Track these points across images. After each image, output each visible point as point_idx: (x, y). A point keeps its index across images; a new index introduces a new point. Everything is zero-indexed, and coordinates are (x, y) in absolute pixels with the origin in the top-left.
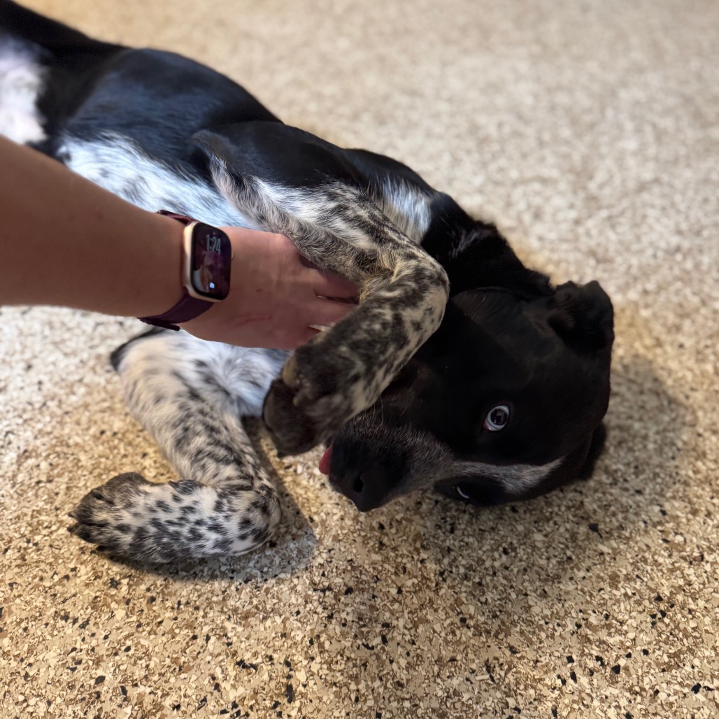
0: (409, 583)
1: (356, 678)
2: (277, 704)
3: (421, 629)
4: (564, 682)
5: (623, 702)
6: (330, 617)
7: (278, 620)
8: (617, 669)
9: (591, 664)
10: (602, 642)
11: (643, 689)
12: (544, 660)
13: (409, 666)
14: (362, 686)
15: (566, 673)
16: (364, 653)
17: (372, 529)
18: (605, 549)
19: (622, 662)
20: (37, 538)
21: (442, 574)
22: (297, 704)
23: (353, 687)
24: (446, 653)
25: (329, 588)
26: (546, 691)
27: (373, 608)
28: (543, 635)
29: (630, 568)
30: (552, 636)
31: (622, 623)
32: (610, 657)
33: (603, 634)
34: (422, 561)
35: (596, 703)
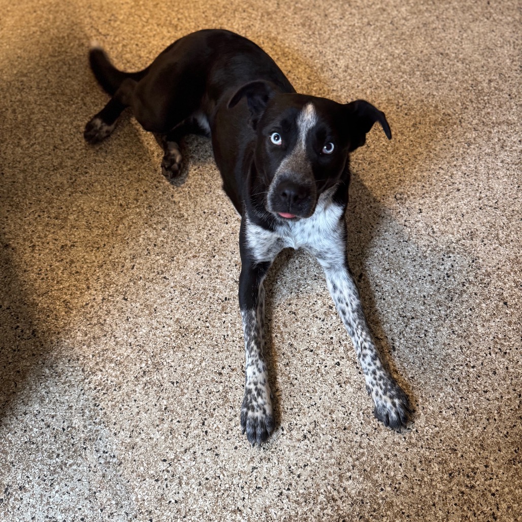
0: (435, 317)
1: (416, 347)
2: (390, 351)
3: (438, 333)
4: (487, 355)
5: (506, 363)
6: (406, 326)
7: (388, 325)
8: (505, 353)
9: (497, 350)
10: (502, 344)
11: (513, 360)
12: (480, 347)
13: (434, 345)
14: (418, 349)
15: (487, 352)
16: (418, 339)
17: (421, 297)
18: (508, 312)
19: (508, 351)
20: (301, 289)
21: (446, 315)
22: (397, 352)
23: (415, 349)
24: (447, 342)
25: (406, 317)
26: (480, 357)
27: (421, 325)
28: (481, 339)
29: (517, 320)
30: (484, 340)
31: (510, 338)
32: (504, 349)
33: (502, 341)
34: (440, 310)
35: (497, 363)
